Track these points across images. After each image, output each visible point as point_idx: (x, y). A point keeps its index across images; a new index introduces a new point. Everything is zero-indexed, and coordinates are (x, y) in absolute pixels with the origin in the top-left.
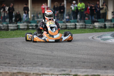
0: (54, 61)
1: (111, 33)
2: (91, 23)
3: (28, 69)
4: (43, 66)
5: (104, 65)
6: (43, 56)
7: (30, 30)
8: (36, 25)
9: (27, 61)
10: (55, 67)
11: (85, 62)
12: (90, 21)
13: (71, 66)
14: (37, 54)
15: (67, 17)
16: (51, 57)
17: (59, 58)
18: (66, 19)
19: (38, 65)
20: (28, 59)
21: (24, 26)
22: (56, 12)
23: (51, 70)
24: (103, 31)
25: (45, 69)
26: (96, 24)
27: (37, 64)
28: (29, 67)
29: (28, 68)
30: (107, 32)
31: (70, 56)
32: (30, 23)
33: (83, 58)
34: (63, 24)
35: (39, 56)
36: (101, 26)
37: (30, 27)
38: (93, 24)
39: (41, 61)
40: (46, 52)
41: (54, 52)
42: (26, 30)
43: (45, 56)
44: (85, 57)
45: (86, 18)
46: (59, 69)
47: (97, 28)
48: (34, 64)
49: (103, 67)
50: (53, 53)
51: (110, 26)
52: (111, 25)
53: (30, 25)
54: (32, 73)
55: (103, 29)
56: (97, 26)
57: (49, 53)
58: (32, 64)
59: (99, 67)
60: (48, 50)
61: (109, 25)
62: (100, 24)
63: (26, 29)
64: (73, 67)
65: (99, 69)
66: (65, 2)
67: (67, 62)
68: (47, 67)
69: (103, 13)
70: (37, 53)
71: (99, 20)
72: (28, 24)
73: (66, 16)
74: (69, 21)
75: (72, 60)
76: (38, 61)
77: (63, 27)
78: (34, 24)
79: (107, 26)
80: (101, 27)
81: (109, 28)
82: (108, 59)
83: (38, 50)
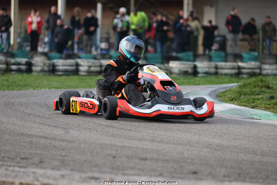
0: (70, 153)
1: (210, 90)
2: (160, 60)
3: (8, 173)
4: (43, 165)
5: (193, 168)
6: (43, 141)
7: (13, 73)
8: (26, 62)
9: (6, 152)
10: (72, 170)
11: (145, 159)
12: (158, 55)
13: (112, 168)
14: (31, 136)
15: (103, 45)
16: (64, 144)
17: (82, 146)
18: (102, 50)
19: (33, 164)
20: (7, 148)
22: (76, 31)
23: (63, 176)
24: (189, 84)
25: (49, 172)
26: (174, 65)
27: (31, 161)
28: (10, 166)
29: (7, 170)
30: (198, 85)
31: (108, 142)
32: (13, 56)
33: (142, 149)
34: (94, 63)
35: (34, 140)
36: (185, 70)
37: (14, 67)
38: (166, 65)
39: (39, 152)
40: (51, 130)
41: (71, 131)
42: (3, 74)
43: (49, 141)
44: (145, 147)
45: (150, 48)
46: (84, 175)
47: (174, 73)
48: (22, 159)
49: (190, 173)
50: (68, 133)
51: (206, 70)
52: (209, 68)
53: (13, 61)
54: (17, 182)
55: (189, 77)
56: (176, 70)
57: (58, 132)
58: (18, 159)
59: (182, 173)
60: (56, 127)
61: (204, 68)
62: (182, 66)
63: (2, 72)
64: (115, 169)
65: (179, 178)
66: (99, 6)
67: (102, 156)
68: (53, 169)
70: (30, 133)
71: (180, 55)
72: (8, 59)
73: (101, 42)
74: (107, 54)
75: (113, 152)
76: (33, 151)
77: (93, 69)
78: (24, 60)
79: (199, 70)
80: (185, 73)
81: (205, 75)
82: (201, 153)
83: (33, 125)
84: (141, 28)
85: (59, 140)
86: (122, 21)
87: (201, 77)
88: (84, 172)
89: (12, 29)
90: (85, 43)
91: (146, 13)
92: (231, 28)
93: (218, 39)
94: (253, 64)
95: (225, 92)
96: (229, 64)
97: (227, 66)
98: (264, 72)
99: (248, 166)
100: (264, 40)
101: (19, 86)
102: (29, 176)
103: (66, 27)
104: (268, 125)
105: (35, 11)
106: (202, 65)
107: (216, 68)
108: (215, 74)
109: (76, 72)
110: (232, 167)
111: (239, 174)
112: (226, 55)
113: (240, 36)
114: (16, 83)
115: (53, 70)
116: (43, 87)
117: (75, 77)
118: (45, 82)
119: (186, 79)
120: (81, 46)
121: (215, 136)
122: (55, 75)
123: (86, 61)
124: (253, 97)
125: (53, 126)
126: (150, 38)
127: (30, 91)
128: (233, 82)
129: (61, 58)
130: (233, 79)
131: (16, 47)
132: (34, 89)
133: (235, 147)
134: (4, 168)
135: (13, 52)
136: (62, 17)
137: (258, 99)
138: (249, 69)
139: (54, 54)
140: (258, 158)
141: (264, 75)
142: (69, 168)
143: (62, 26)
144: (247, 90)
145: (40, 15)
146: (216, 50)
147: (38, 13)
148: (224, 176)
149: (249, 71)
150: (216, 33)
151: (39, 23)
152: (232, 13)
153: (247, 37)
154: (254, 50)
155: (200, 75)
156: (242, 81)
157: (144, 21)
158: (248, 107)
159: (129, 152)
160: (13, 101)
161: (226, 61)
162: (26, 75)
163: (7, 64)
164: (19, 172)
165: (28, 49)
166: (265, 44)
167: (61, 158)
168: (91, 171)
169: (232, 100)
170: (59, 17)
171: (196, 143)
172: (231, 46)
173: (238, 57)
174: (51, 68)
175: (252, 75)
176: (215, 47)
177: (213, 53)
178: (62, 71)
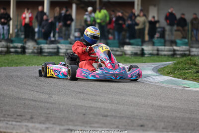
0: (53, 112)
1: (153, 66)
2: (117, 45)
3: (8, 126)
5: (141, 122)
6: (34, 103)
7: (12, 54)
8: (21, 46)
9: (6, 111)
10: (54, 124)
11: (106, 116)
12: (116, 41)
13: (83, 123)
14: (25, 99)
16: (48, 104)
17: (61, 106)
18: (76, 37)
19: (26, 119)
20: (7, 108)
21: (2, 47)
22: (57, 24)
23: (47, 128)
24: (139, 62)
25: (38, 125)
26: (127, 48)
27: (24, 117)
28: (9, 121)
29: (7, 124)
30: (145, 62)
31: (80, 104)
32: (12, 42)
33: (104, 109)
34: (70, 47)
35: (27, 102)
36: (136, 52)
37: (12, 50)
38: (122, 48)
39: (30, 111)
40: (39, 95)
41: (53, 96)
42: (4, 55)
43: (37, 103)
44: (107, 107)
45: (110, 36)
46: (62, 128)
47: (128, 54)
48: (18, 116)
49: (138, 126)
50: (51, 97)
51: (151, 52)
52: (153, 50)
53: (11, 45)
54: (14, 132)
55: (139, 57)
56: (129, 52)
57: (44, 97)
58: (15, 116)
59: (133, 126)
60: (43, 93)
62: (133, 49)
63: (4, 53)
64: (85, 123)
65: (131, 129)
66: (74, 6)
67: (75, 114)
68: (40, 123)
69: (139, 29)
70: (23, 97)
71: (132, 41)
72: (9, 44)
73: (75, 31)
75: (83, 111)
76: (26, 111)
77: (69, 51)
78: (20, 45)
79: (146, 52)
80: (136, 54)
81: (150, 56)
82: (147, 112)
83: (26, 92)
84: (104, 21)
85: (45, 102)
86: (90, 17)
87: (147, 57)
88: (62, 125)
89: (11, 22)
90: (64, 33)
91: (107, 11)
92: (168, 22)
93: (159, 30)
94: (184, 48)
95: (164, 67)
96: (167, 48)
97: (165, 49)
98: (192, 53)
99: (180, 121)
100: (192, 31)
101: (16, 63)
102: (22, 128)
103: (50, 21)
104: (195, 91)
105: (28, 9)
106: (148, 49)
107: (158, 50)
108: (157, 55)
109: (57, 53)
110: (169, 122)
111: (174, 127)
112: (165, 41)
113: (175, 28)
114: (14, 61)
115: (40, 52)
116: (34, 64)
117: (56, 57)
118: (35, 61)
119: (136, 58)
120: (61, 35)
121: (157, 99)
122: (42, 56)
123: (64, 45)
124: (184, 71)
125: (40, 92)
126: (110, 29)
127: (24, 67)
128: (170, 61)
129: (46, 43)
130: (170, 59)
131: (14, 36)
132: (27, 66)
133: (171, 107)
134: (4, 122)
135: (12, 39)
136: (47, 14)
137: (188, 73)
138: (181, 51)
139: (41, 40)
140: (187, 115)
141: (192, 56)
142: (52, 122)
143: (47, 20)
144: (180, 66)
145: (31, 13)
146: (158, 38)
147: (30, 11)
148: (163, 128)
149: (181, 52)
150: (157, 25)
151: (31, 18)
152: (170, 11)
153: (180, 28)
154: (185, 38)
155: (146, 56)
156: (176, 60)
157: (106, 17)
158: (180, 78)
159: (95, 111)
160: (12, 74)
161: (165, 46)
162: (21, 56)
163: (8, 47)
164: (16, 125)
165: (23, 36)
166: (193, 33)
167: (45, 115)
168: (67, 125)
169: (169, 74)
170: (45, 14)
171: (143, 104)
172: (169, 35)
173: (173, 43)
174: (39, 51)
175: (183, 55)
176: (157, 35)
177: (155, 40)
178: (47, 53)
